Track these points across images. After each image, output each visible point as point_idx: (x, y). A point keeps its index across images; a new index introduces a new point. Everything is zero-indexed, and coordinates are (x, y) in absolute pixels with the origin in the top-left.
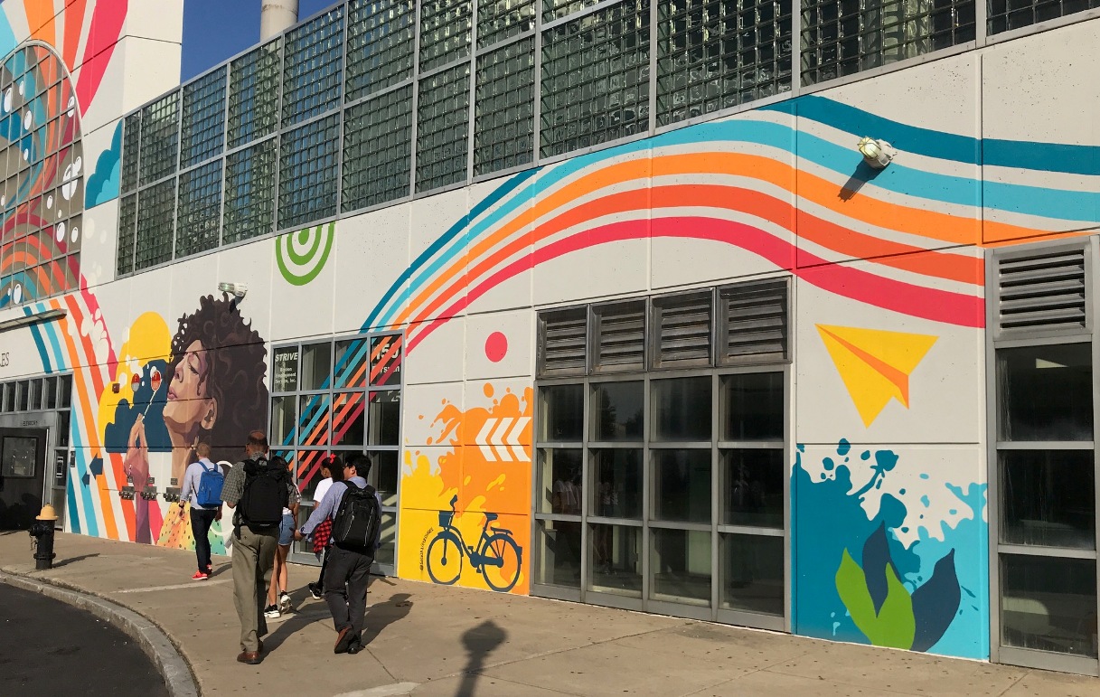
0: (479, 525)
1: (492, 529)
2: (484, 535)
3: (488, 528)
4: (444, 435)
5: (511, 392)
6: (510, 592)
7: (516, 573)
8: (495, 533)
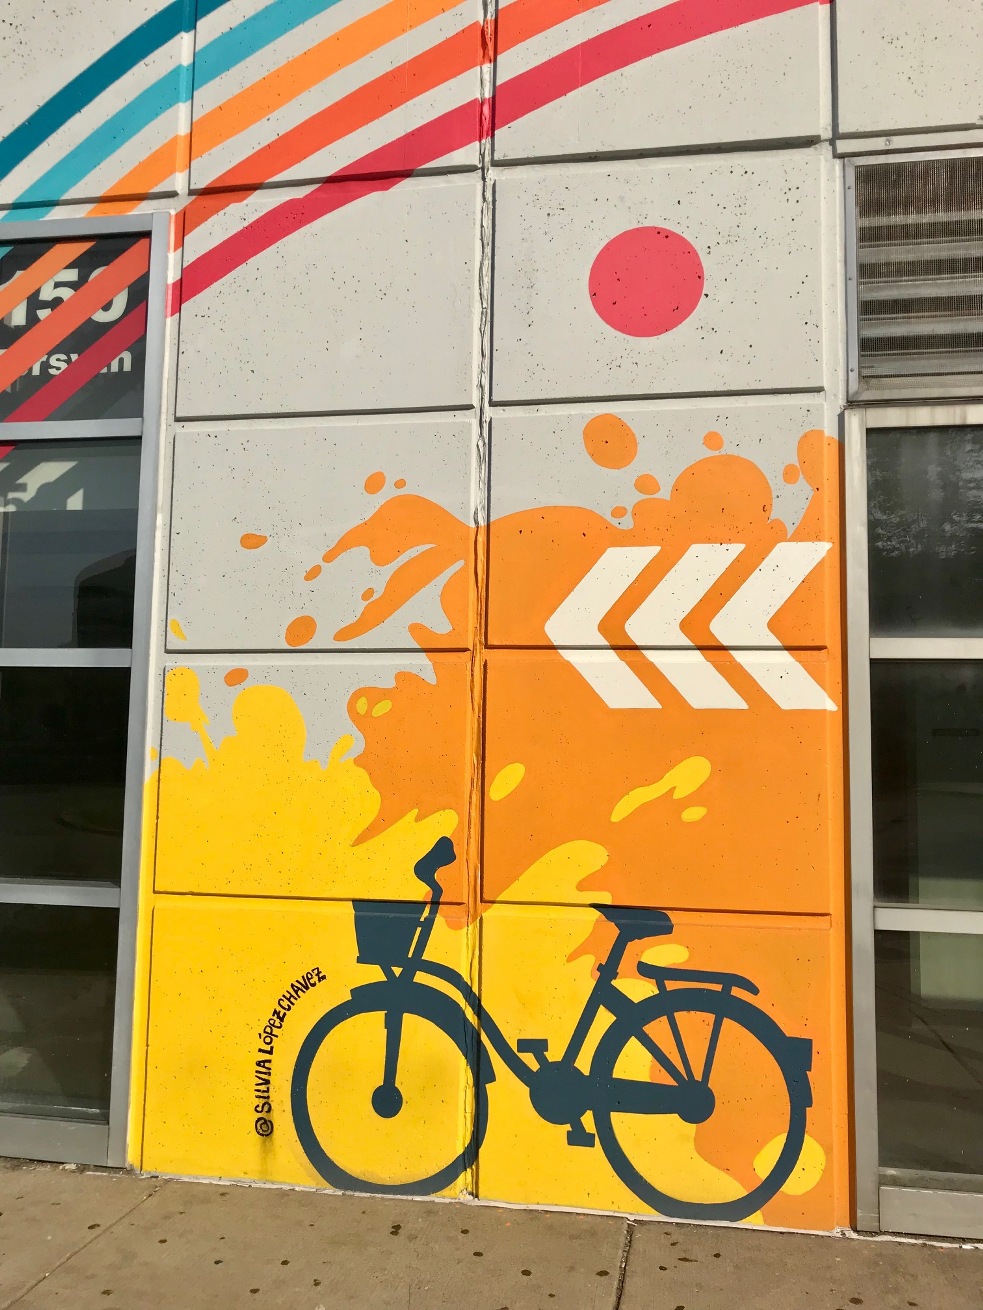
0: (572, 954)
1: (645, 970)
2: (604, 994)
4: (377, 611)
5: (728, 449)
7: (780, 1141)
8: (661, 986)
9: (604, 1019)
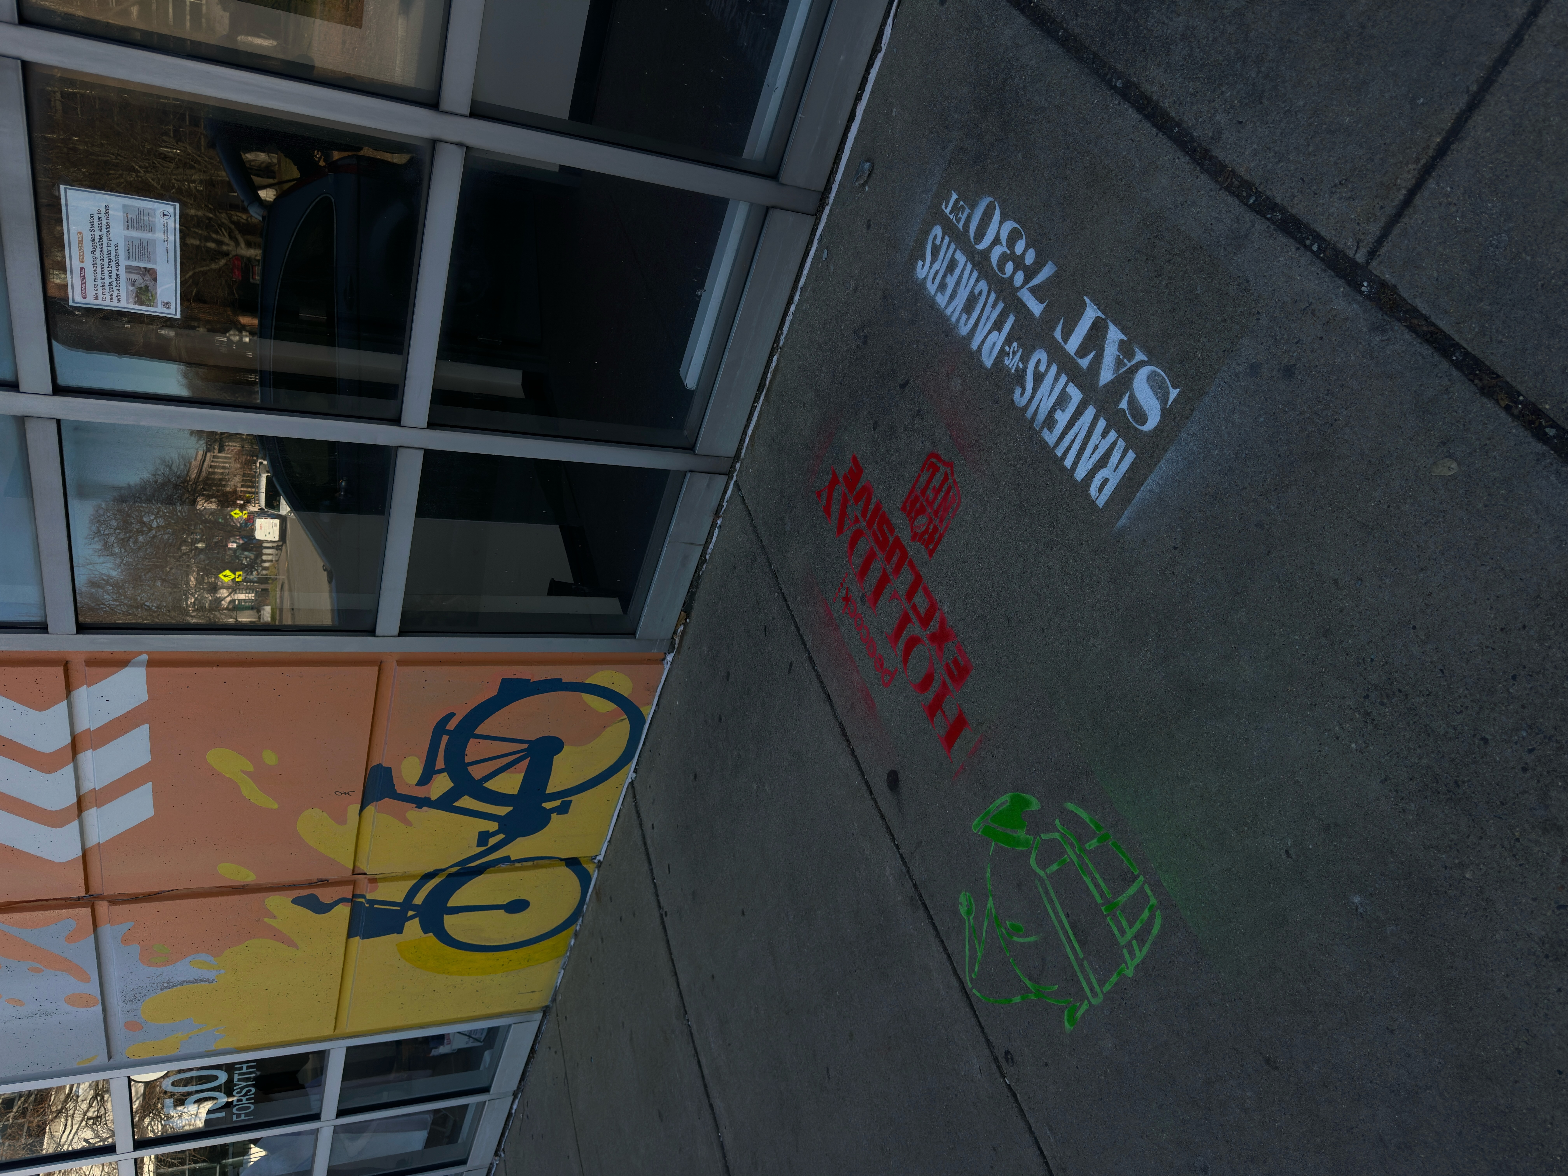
0: (408, 823)
1: (425, 779)
2: (446, 803)
3: (420, 792)
6: (648, 712)
7: (588, 698)
8: (440, 771)
9: (466, 802)
